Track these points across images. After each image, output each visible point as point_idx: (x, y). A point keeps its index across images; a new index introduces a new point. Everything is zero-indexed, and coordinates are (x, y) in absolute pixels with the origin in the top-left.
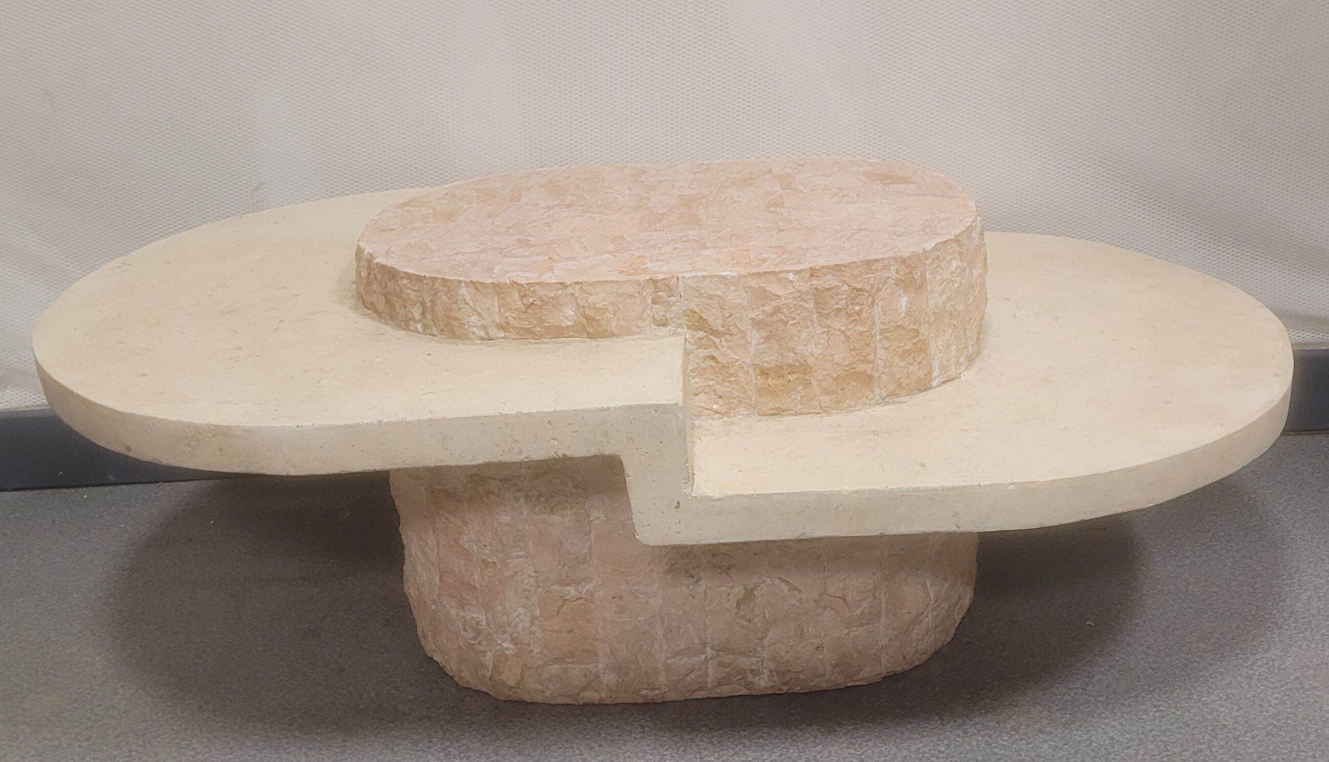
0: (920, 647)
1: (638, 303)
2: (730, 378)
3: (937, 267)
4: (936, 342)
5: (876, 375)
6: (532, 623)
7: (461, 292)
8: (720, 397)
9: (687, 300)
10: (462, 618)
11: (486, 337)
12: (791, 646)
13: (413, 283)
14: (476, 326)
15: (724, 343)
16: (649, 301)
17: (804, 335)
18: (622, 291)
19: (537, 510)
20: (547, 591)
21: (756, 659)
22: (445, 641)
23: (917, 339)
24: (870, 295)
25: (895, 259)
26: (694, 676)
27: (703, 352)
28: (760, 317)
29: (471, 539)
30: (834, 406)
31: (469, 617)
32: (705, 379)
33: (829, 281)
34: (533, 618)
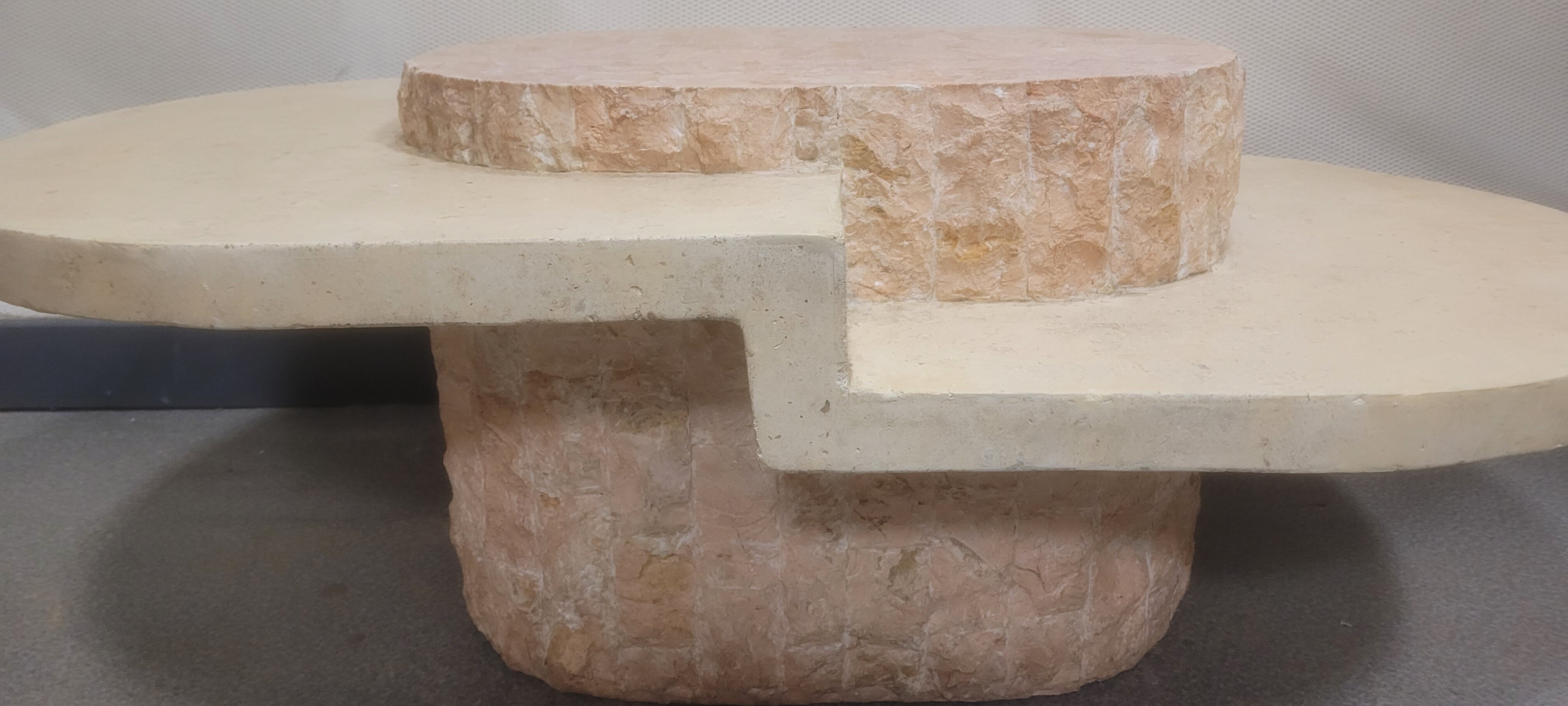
0: (1132, 645)
1: (775, 122)
2: (902, 241)
3: (1197, 104)
4: (1187, 214)
5: (1109, 250)
6: (605, 587)
7: (524, 100)
8: (886, 270)
9: (847, 121)
10: (512, 575)
11: (556, 166)
12: (962, 636)
13: (462, 93)
14: (542, 150)
15: (897, 189)
16: (793, 120)
17: (1013, 180)
18: (754, 103)
19: (617, 425)
20: (628, 542)
21: (911, 651)
22: (492, 606)
23: (1167, 204)
24: (1110, 129)
25: (1147, 80)
26: (824, 673)
27: (864, 202)
28: (951, 153)
29: (526, 464)
30: (1047, 290)
31: (521, 574)
32: (867, 242)
33: (1054, 101)
34: (607, 580)
